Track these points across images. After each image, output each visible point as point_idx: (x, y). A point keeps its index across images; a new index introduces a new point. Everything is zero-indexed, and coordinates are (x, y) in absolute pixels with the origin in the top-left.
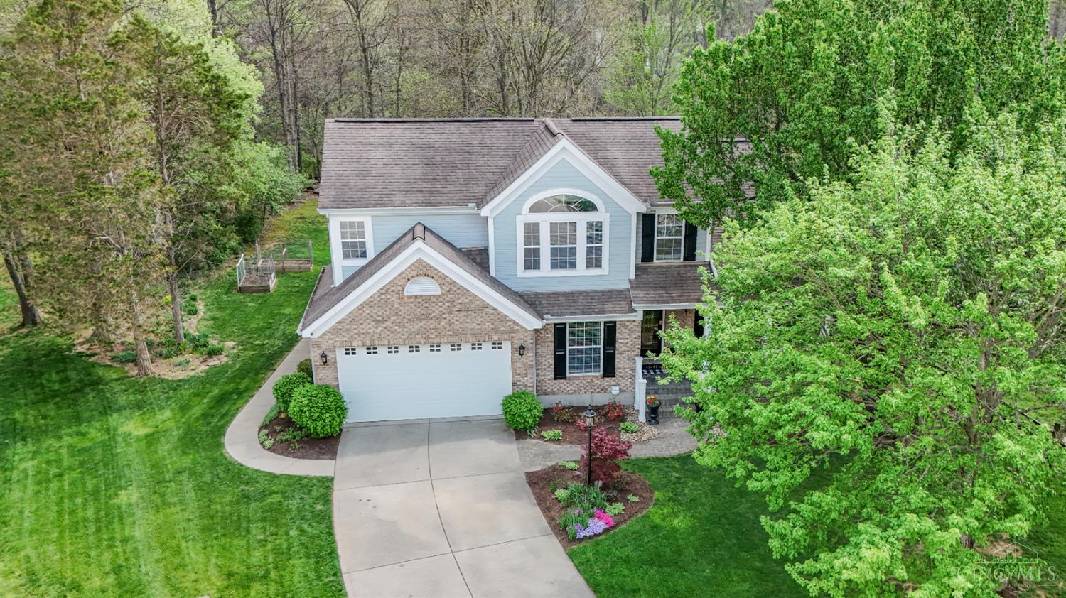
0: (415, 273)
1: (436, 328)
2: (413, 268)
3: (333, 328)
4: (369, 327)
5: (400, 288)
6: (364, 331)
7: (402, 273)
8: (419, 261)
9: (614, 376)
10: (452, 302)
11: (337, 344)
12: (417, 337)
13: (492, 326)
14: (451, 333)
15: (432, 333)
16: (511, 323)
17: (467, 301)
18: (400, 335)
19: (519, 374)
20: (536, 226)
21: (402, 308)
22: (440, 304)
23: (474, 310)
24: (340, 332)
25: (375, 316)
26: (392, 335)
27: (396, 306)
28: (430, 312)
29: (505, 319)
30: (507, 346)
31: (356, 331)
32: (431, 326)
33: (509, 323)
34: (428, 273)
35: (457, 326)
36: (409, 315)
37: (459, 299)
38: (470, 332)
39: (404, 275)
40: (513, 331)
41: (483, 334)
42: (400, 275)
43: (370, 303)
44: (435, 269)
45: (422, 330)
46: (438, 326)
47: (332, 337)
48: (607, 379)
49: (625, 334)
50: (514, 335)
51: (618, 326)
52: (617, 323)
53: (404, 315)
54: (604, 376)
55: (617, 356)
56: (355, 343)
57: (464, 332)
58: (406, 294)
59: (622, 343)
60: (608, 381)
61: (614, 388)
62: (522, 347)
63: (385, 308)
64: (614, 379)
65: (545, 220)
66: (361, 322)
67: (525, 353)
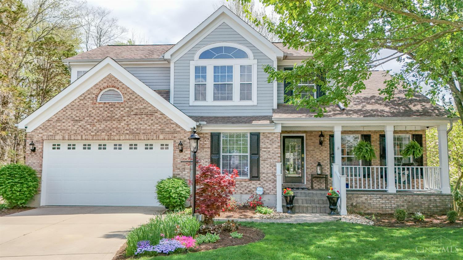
0: (105, 85)
1: (117, 128)
2: (105, 81)
3: (44, 124)
4: (68, 124)
5: (94, 96)
6: (65, 128)
7: (97, 84)
8: (110, 76)
9: (259, 180)
10: (131, 107)
11: (45, 138)
12: (103, 134)
13: (160, 128)
14: (128, 132)
15: (114, 132)
16: (174, 126)
17: (141, 107)
18: (90, 132)
19: (179, 169)
20: (204, 69)
21: (94, 111)
22: (122, 109)
23: (147, 115)
24: (48, 128)
25: (74, 117)
26: (84, 132)
27: (90, 109)
28: (114, 115)
29: (169, 122)
30: (171, 144)
31: (59, 128)
32: (114, 126)
33: (172, 126)
34: (116, 85)
35: (133, 126)
36: (98, 117)
37: (136, 105)
38: (143, 132)
39: (98, 86)
40: (175, 132)
41: (152, 134)
42: (95, 86)
43: (71, 106)
44: (120, 82)
45: (107, 128)
46: (119, 126)
47: (42, 131)
48: (253, 182)
49: (267, 144)
50: (176, 135)
51: (261, 137)
52: (261, 134)
53: (95, 116)
54: (250, 180)
55: (261, 162)
56: (57, 137)
57: (138, 132)
58: (98, 101)
59: (265, 151)
60: (254, 184)
61: (258, 189)
62: (181, 144)
63: (82, 111)
64: (259, 182)
65: (210, 64)
66: (64, 121)
67: (184, 150)
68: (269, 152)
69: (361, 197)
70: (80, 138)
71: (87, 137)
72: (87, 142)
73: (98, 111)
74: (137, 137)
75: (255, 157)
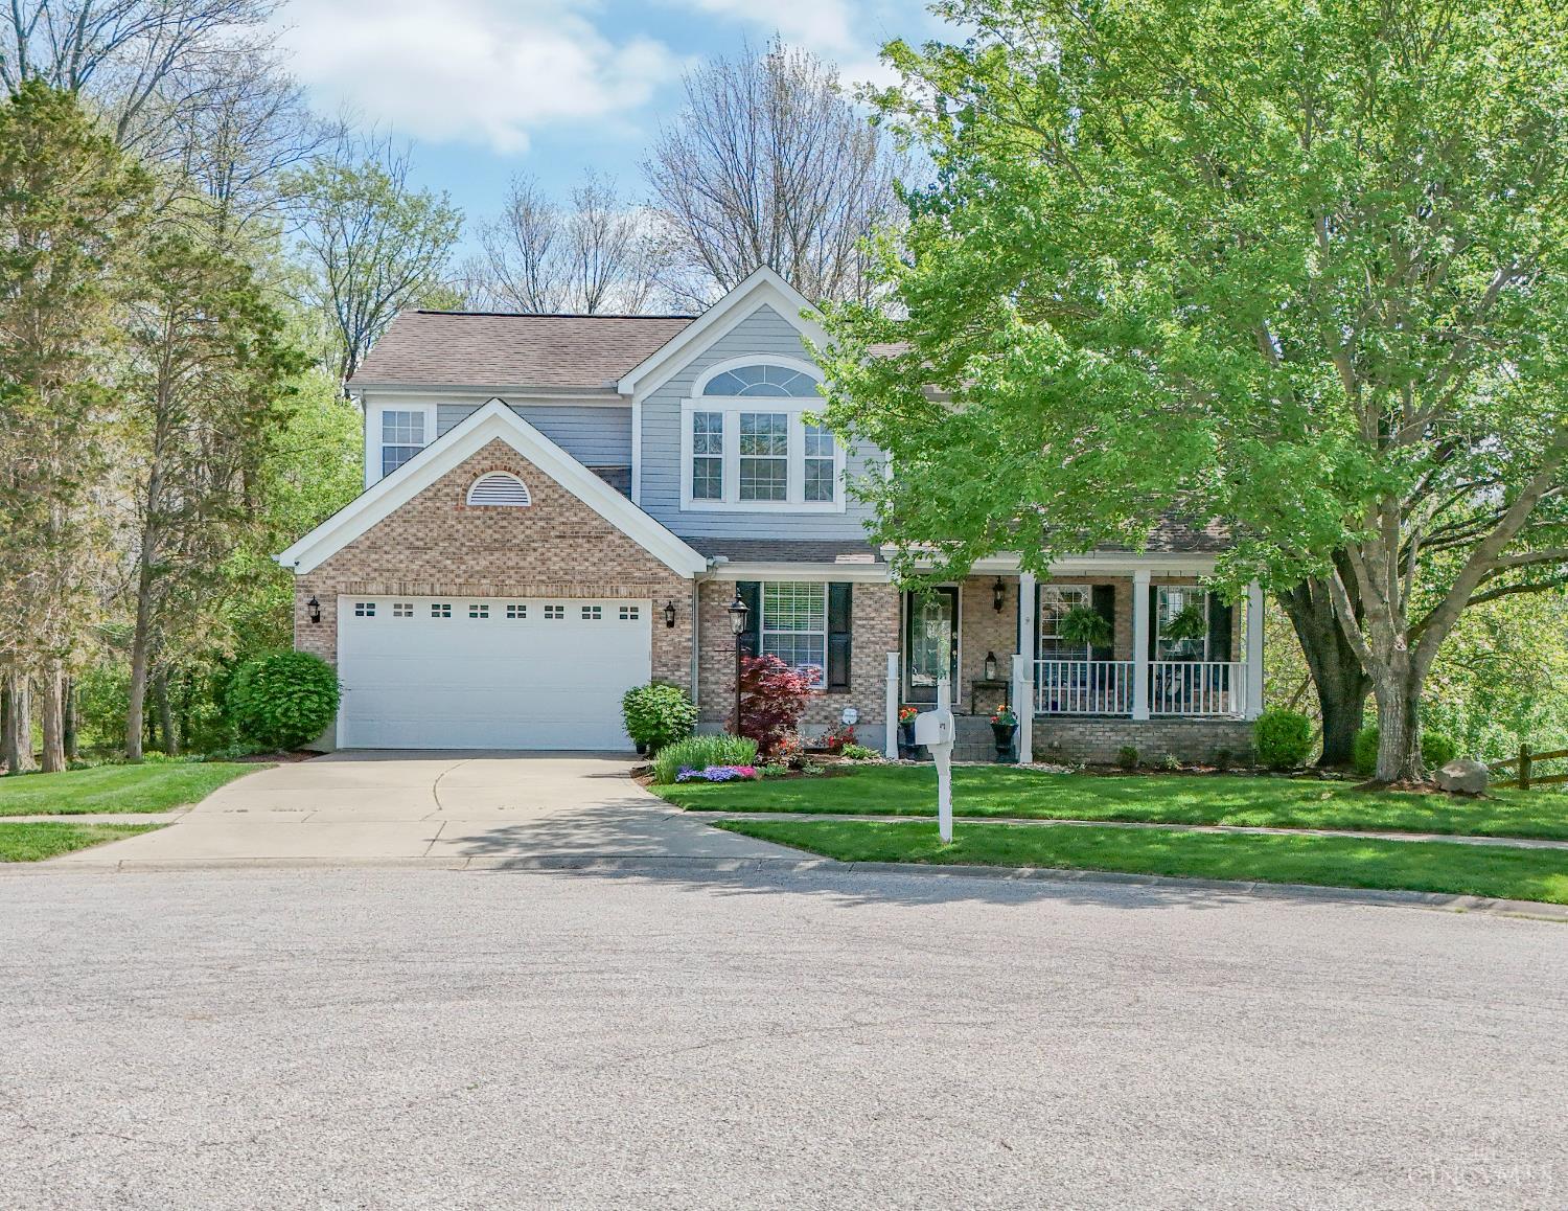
0: (486, 464)
1: (518, 568)
2: (485, 454)
3: (338, 556)
4: (399, 558)
5: (459, 490)
6: (390, 566)
7: (465, 462)
8: (497, 444)
9: (849, 692)
10: (548, 519)
11: (341, 587)
12: (483, 581)
13: (619, 569)
14: (544, 578)
15: (510, 577)
16: (653, 565)
17: (575, 519)
18: (452, 576)
19: (665, 665)
20: (716, 420)
21: (459, 527)
22: (528, 523)
23: (588, 538)
24: (349, 565)
25: (412, 539)
26: (438, 575)
27: (450, 522)
28: (508, 536)
29: (641, 555)
30: (646, 609)
31: (376, 565)
32: (510, 564)
33: (649, 565)
34: (512, 464)
35: (556, 565)
36: (471, 540)
37: (561, 514)
38: (579, 577)
39: (468, 467)
40: (656, 580)
41: (601, 583)
42: (460, 467)
43: (403, 515)
44: (523, 459)
45: (493, 569)
46: (522, 564)
47: (333, 573)
48: (837, 697)
49: (868, 610)
50: (657, 587)
51: (855, 593)
52: (854, 587)
53: (463, 540)
54: (829, 692)
55: (854, 650)
56: (372, 588)
57: (567, 577)
58: (469, 503)
59: (863, 626)
60: (836, 701)
61: (846, 712)
62: (670, 608)
63: (431, 526)
64: (847, 696)
65: (732, 409)
66: (386, 548)
67: (677, 623)
68: (873, 627)
69: (1072, 729)
70: (428, 591)
71: (444, 589)
72: (442, 601)
73: (470, 527)
74: (566, 590)
75: (840, 640)
